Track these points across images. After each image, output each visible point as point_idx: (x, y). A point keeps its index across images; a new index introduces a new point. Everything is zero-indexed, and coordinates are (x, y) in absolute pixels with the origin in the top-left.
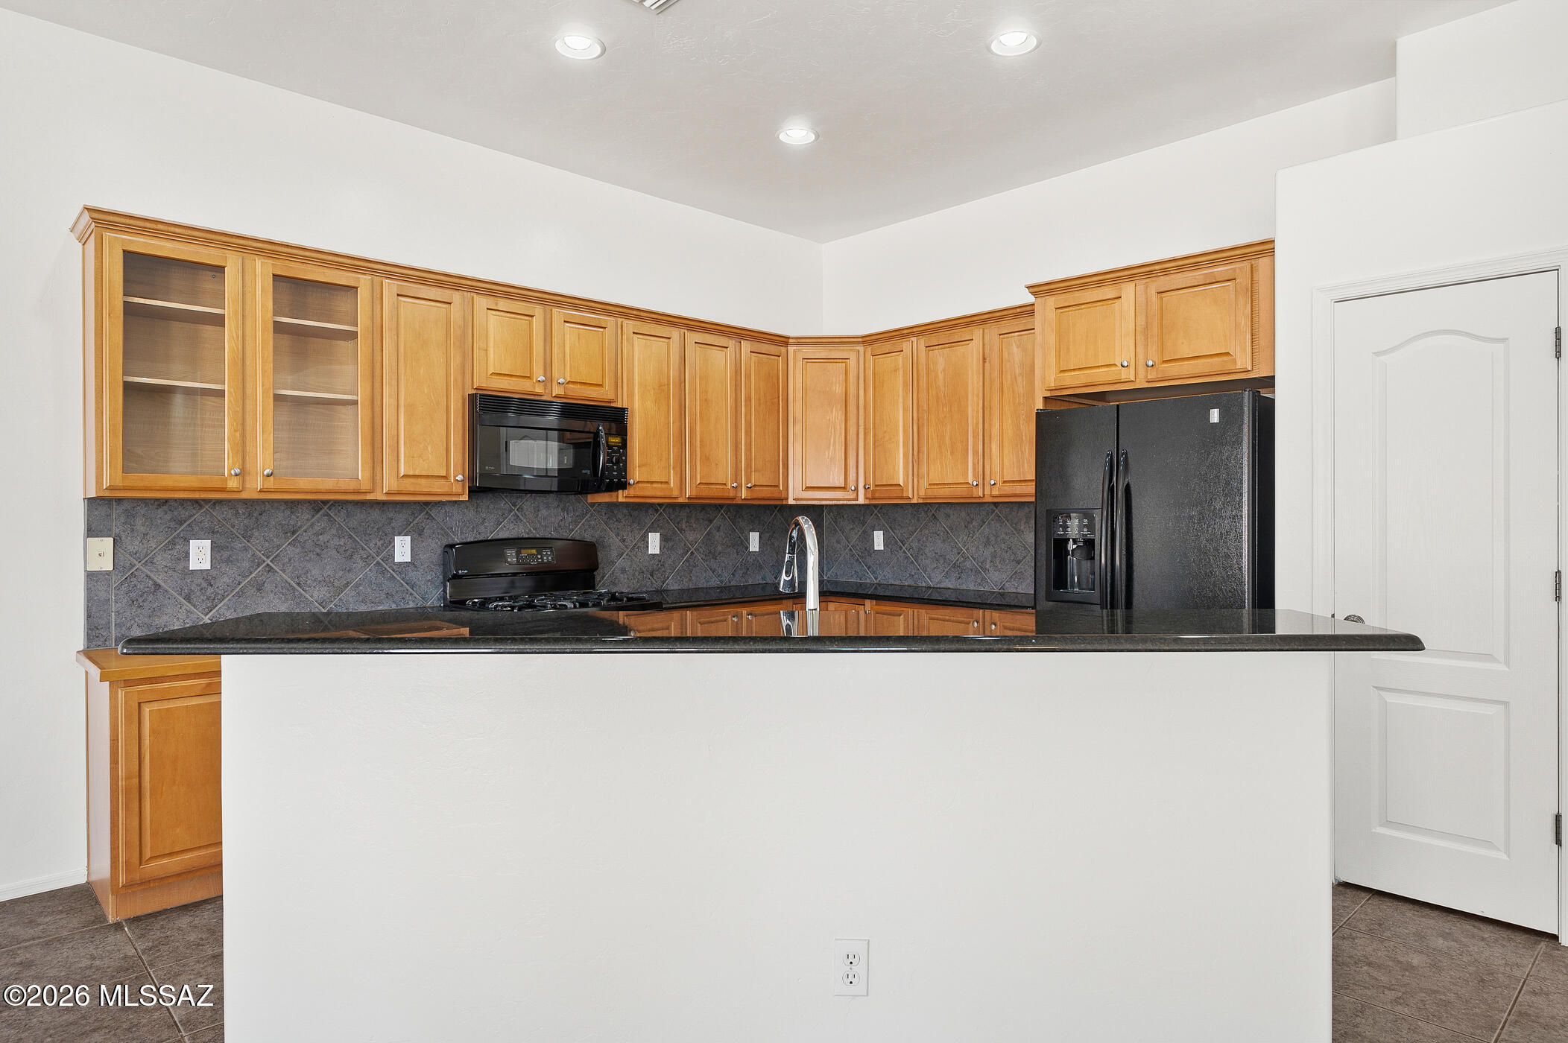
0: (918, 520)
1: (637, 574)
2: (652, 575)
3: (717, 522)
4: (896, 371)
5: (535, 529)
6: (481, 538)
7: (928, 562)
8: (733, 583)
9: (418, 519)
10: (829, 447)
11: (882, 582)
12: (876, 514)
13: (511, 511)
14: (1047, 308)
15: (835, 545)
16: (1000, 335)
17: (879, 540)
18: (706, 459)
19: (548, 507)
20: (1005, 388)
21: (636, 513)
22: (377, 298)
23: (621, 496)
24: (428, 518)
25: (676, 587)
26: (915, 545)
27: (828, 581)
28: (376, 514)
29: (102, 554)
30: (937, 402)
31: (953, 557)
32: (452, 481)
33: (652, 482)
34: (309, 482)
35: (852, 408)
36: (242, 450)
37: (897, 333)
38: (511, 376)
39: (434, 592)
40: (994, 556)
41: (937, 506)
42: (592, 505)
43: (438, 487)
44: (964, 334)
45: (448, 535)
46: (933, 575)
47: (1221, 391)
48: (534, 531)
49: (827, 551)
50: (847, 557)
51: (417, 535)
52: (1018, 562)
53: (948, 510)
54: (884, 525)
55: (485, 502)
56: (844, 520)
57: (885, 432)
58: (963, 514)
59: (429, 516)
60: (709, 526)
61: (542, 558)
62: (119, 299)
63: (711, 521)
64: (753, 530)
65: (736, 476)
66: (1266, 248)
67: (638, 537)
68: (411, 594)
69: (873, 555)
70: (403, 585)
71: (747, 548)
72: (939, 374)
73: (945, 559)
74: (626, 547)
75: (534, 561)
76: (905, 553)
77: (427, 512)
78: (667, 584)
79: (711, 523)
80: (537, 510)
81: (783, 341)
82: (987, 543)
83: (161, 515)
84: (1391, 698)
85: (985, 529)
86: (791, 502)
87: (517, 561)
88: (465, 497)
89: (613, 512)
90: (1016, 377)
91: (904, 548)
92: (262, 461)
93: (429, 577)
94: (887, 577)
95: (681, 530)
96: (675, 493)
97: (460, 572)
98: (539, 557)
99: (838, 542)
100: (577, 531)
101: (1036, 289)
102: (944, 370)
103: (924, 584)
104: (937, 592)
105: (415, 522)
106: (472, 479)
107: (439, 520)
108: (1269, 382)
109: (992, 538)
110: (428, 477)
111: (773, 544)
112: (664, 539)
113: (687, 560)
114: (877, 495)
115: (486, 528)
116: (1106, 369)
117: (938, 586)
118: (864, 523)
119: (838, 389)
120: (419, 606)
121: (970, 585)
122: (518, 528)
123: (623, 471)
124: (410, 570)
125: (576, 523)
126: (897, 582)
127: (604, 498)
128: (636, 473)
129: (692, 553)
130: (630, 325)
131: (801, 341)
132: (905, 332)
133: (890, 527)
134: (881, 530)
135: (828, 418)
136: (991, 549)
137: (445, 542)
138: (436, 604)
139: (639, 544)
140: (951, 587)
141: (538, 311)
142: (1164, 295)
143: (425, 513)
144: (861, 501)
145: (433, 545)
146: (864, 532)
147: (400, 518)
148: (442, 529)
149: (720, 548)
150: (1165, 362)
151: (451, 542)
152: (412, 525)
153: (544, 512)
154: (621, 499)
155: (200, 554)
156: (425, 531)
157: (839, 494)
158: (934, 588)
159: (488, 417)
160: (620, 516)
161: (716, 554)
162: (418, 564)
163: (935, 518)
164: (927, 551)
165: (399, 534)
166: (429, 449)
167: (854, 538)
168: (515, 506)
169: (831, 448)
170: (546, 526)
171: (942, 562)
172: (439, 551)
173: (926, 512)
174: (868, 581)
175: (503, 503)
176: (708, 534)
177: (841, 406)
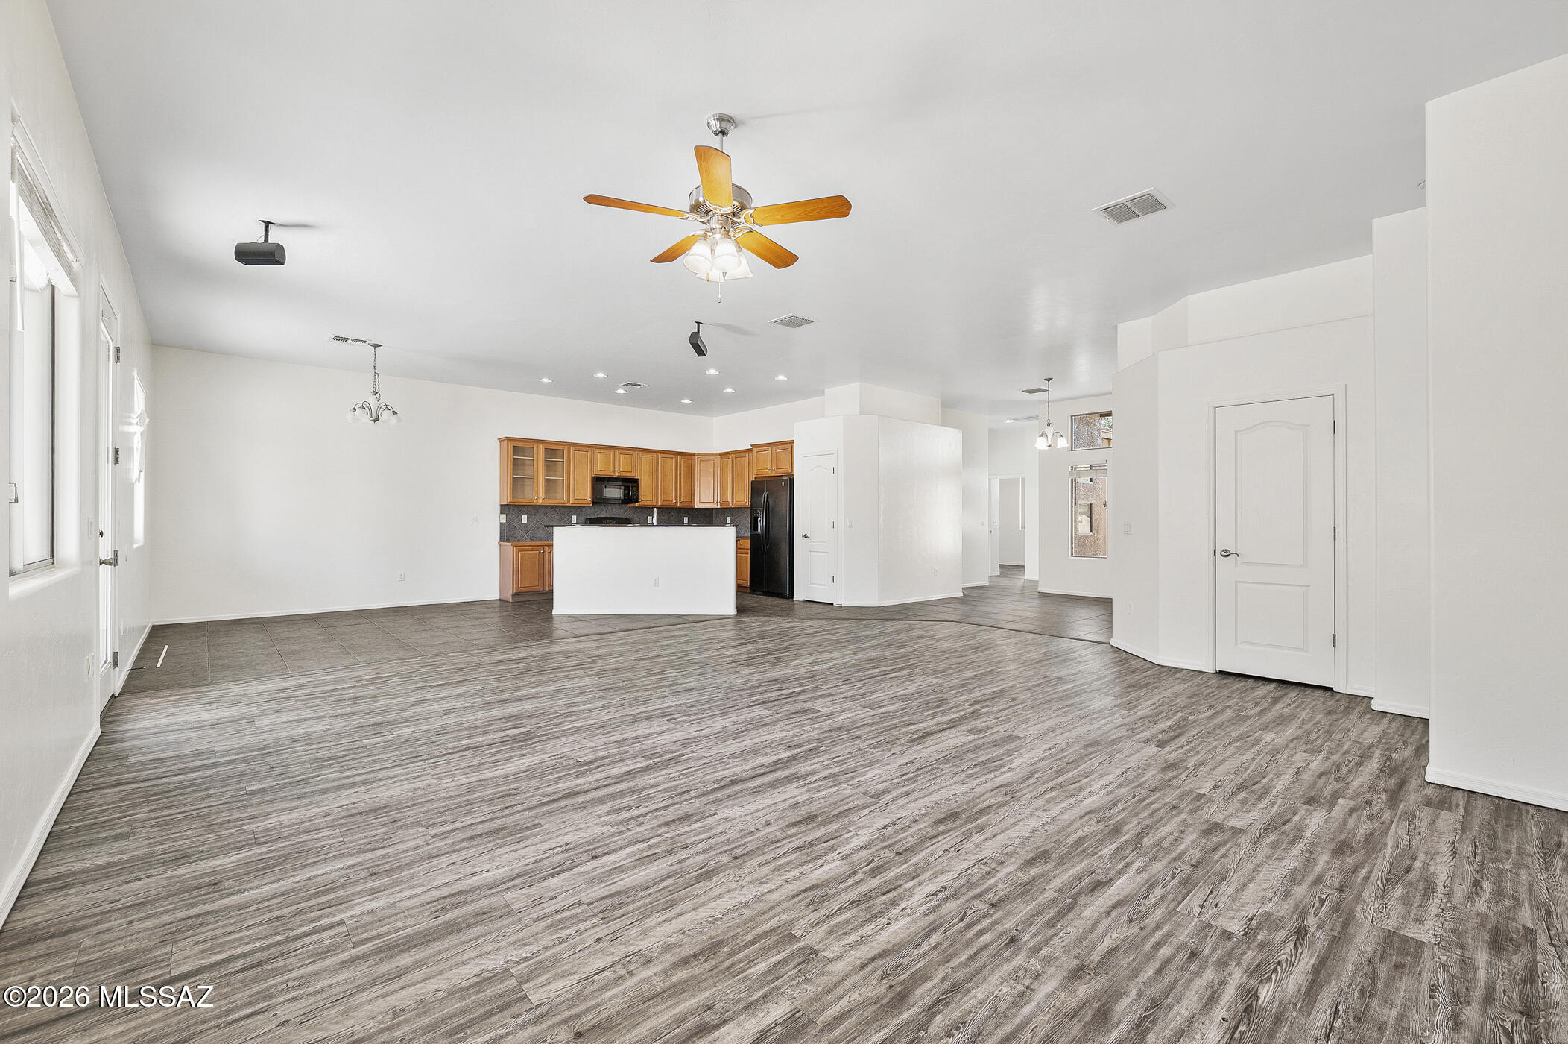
3: (672, 513)
4: (728, 464)
6: (595, 517)
9: (578, 511)
13: (604, 509)
14: (754, 450)
18: (665, 493)
20: (746, 474)
21: (644, 510)
22: (569, 452)
23: (637, 505)
24: (581, 511)
28: (567, 509)
29: (503, 518)
30: (737, 475)
32: (588, 500)
33: (647, 501)
34: (552, 501)
35: (716, 476)
36: (537, 492)
38: (605, 471)
42: (629, 507)
43: (584, 502)
44: (743, 455)
47: (778, 478)
48: (611, 515)
51: (578, 515)
55: (597, 506)
57: (725, 484)
62: (512, 457)
63: (670, 513)
64: (685, 516)
65: (676, 499)
66: (792, 442)
67: (644, 518)
72: (738, 467)
77: (581, 509)
80: (612, 509)
81: (693, 455)
83: (516, 509)
84: (812, 554)
86: (696, 507)
88: (591, 505)
89: (636, 510)
90: (749, 470)
92: (542, 495)
96: (655, 504)
100: (625, 515)
101: (751, 446)
102: (739, 465)
106: (593, 500)
108: (793, 475)
110: (582, 499)
115: (597, 514)
116: (766, 470)
119: (711, 470)
122: (607, 514)
123: (637, 498)
125: (624, 513)
127: (632, 505)
128: (642, 498)
130: (640, 453)
131: (699, 454)
135: (708, 479)
137: (586, 518)
139: (645, 520)
141: (612, 452)
142: (776, 451)
144: (719, 507)
145: (583, 519)
147: (573, 511)
150: (777, 469)
153: (615, 509)
155: (524, 519)
156: (580, 515)
157: (712, 504)
159: (599, 483)
160: (638, 511)
165: (573, 515)
166: (582, 491)
168: (606, 508)
169: (709, 489)
170: (615, 514)
175: (603, 507)
176: (669, 517)
177: (712, 476)
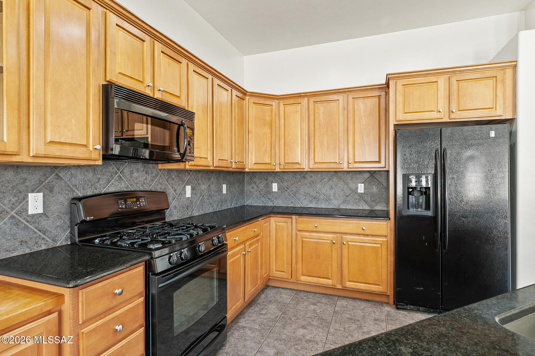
0: (296, 178)
1: (181, 209)
2: (187, 209)
3: (212, 179)
4: (297, 112)
5: (131, 185)
6: (97, 192)
7: (301, 196)
8: (218, 210)
9: (49, 179)
10: (264, 145)
11: (277, 205)
12: (273, 176)
13: (117, 173)
15: (251, 189)
16: (353, 98)
17: (275, 187)
18: (221, 147)
19: (138, 171)
20: (356, 122)
21: (180, 175)
24: (57, 179)
25: (197, 214)
26: (294, 189)
27: (247, 206)
30: (320, 126)
31: (314, 194)
32: (91, 149)
33: (201, 158)
35: (274, 128)
37: (298, 95)
38: (132, 78)
39: (63, 235)
40: (335, 194)
41: (306, 172)
42: (161, 170)
43: (79, 153)
44: (334, 97)
45: (73, 191)
46: (303, 202)
48: (130, 187)
49: (246, 192)
50: (258, 195)
51: (49, 192)
52: (347, 196)
53: (311, 174)
54: (277, 181)
56: (256, 179)
57: (291, 139)
58: (319, 176)
59: (58, 177)
60: (209, 182)
61: (140, 204)
63: (210, 179)
64: (224, 183)
65: (231, 157)
66: (511, 64)
67: (182, 188)
68: (43, 239)
69: (272, 194)
70: (36, 233)
71: (222, 192)
72: (321, 114)
73: (310, 195)
74: (177, 194)
75: (135, 206)
76: (289, 192)
77: (57, 174)
78: (194, 213)
79: (210, 180)
80: (132, 173)
81: (245, 93)
82: (331, 188)
85: (331, 183)
86: (247, 170)
87: (126, 207)
88: (100, 162)
89: (170, 175)
90: (361, 117)
91: (288, 191)
93: (58, 224)
94: (279, 203)
95: (199, 184)
96: (211, 164)
97: (88, 218)
98: (138, 203)
99: (253, 188)
100: (153, 186)
101: (391, 76)
102: (323, 113)
103: (299, 206)
104: (306, 209)
105: (47, 181)
107: (66, 180)
109: (334, 186)
110: (71, 144)
111: (230, 190)
112: (193, 189)
113: (201, 200)
114: (286, 167)
115: (100, 185)
116: (429, 113)
117: (306, 206)
118: (267, 180)
119: (268, 119)
120: (50, 247)
121: (323, 205)
122: (121, 184)
124: (42, 220)
125: (153, 181)
126: (285, 205)
127: (173, 166)
128: (195, 152)
129: (203, 196)
130: (192, 66)
131: (253, 95)
132: (302, 95)
133: (281, 182)
134: (276, 183)
135: (264, 131)
136: (333, 191)
137: (71, 196)
138: (64, 243)
139: (182, 192)
140: (313, 207)
141: (147, 39)
142: (459, 81)
143: (55, 174)
145: (62, 199)
146: (267, 184)
147: (34, 178)
148: (69, 186)
149: (213, 193)
150: (459, 111)
151: (75, 195)
152: (44, 184)
153: (136, 174)
154: (187, 167)
156: (55, 188)
157: (268, 167)
158: (304, 207)
160: (174, 177)
161: (212, 196)
162: (49, 214)
163: (305, 177)
164: (300, 192)
165: (33, 191)
166: (73, 121)
167: (261, 186)
168: (119, 170)
169: (265, 145)
170: (137, 183)
171: (308, 196)
172: (66, 203)
173: (300, 175)
174: (269, 205)
175: (111, 168)
176: (209, 186)
177: (269, 127)
